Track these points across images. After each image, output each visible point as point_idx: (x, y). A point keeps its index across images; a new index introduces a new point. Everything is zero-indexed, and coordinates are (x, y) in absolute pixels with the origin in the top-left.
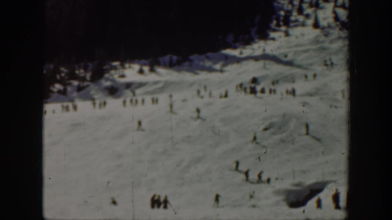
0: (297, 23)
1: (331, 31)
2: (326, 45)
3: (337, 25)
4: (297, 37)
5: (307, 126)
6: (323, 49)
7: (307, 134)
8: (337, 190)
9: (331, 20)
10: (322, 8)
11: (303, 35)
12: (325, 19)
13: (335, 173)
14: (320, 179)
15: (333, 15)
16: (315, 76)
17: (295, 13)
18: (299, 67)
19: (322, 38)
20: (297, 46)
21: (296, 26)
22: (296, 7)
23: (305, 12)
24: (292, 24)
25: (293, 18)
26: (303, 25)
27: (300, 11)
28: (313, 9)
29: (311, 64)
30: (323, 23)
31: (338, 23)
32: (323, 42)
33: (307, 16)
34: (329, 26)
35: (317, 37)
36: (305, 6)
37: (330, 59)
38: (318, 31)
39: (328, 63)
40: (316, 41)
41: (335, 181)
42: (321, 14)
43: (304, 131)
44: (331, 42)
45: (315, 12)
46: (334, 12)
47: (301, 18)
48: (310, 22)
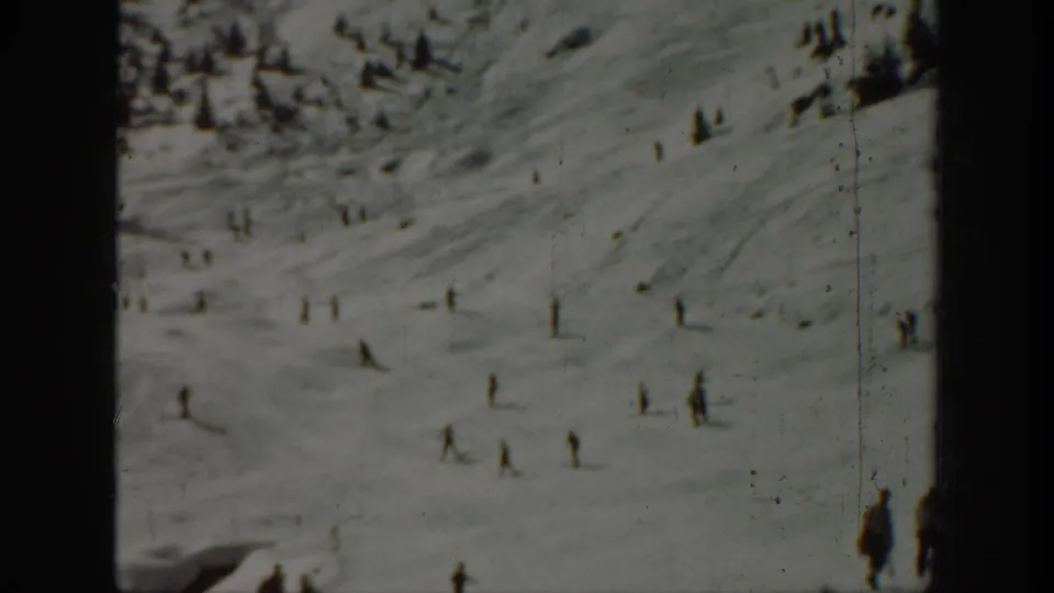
0: (150, 117)
1: (247, 135)
2: (233, 173)
3: (265, 119)
4: (150, 155)
5: (184, 395)
6: (226, 184)
7: (185, 415)
8: (278, 568)
9: (247, 105)
10: (220, 73)
11: (165, 148)
12: (229, 102)
13: (267, 522)
14: (227, 539)
15: (253, 91)
16: (207, 256)
17: (145, 91)
18: (158, 234)
19: (222, 155)
20: (150, 178)
21: (148, 124)
22: (151, 74)
23: (174, 86)
24: (136, 120)
25: (139, 104)
26: (168, 120)
27: (161, 83)
28: (197, 76)
29: (191, 227)
30: (224, 114)
31: (268, 113)
32: (223, 166)
33: (180, 97)
34: (242, 123)
35: (206, 151)
36: (173, 69)
37: (247, 213)
38: (209, 137)
39: (239, 221)
40: (204, 163)
41: (269, 545)
42: (218, 90)
43: (174, 407)
44: (247, 165)
45: (203, 84)
46: (257, 83)
47: (162, 103)
48: (188, 111)
